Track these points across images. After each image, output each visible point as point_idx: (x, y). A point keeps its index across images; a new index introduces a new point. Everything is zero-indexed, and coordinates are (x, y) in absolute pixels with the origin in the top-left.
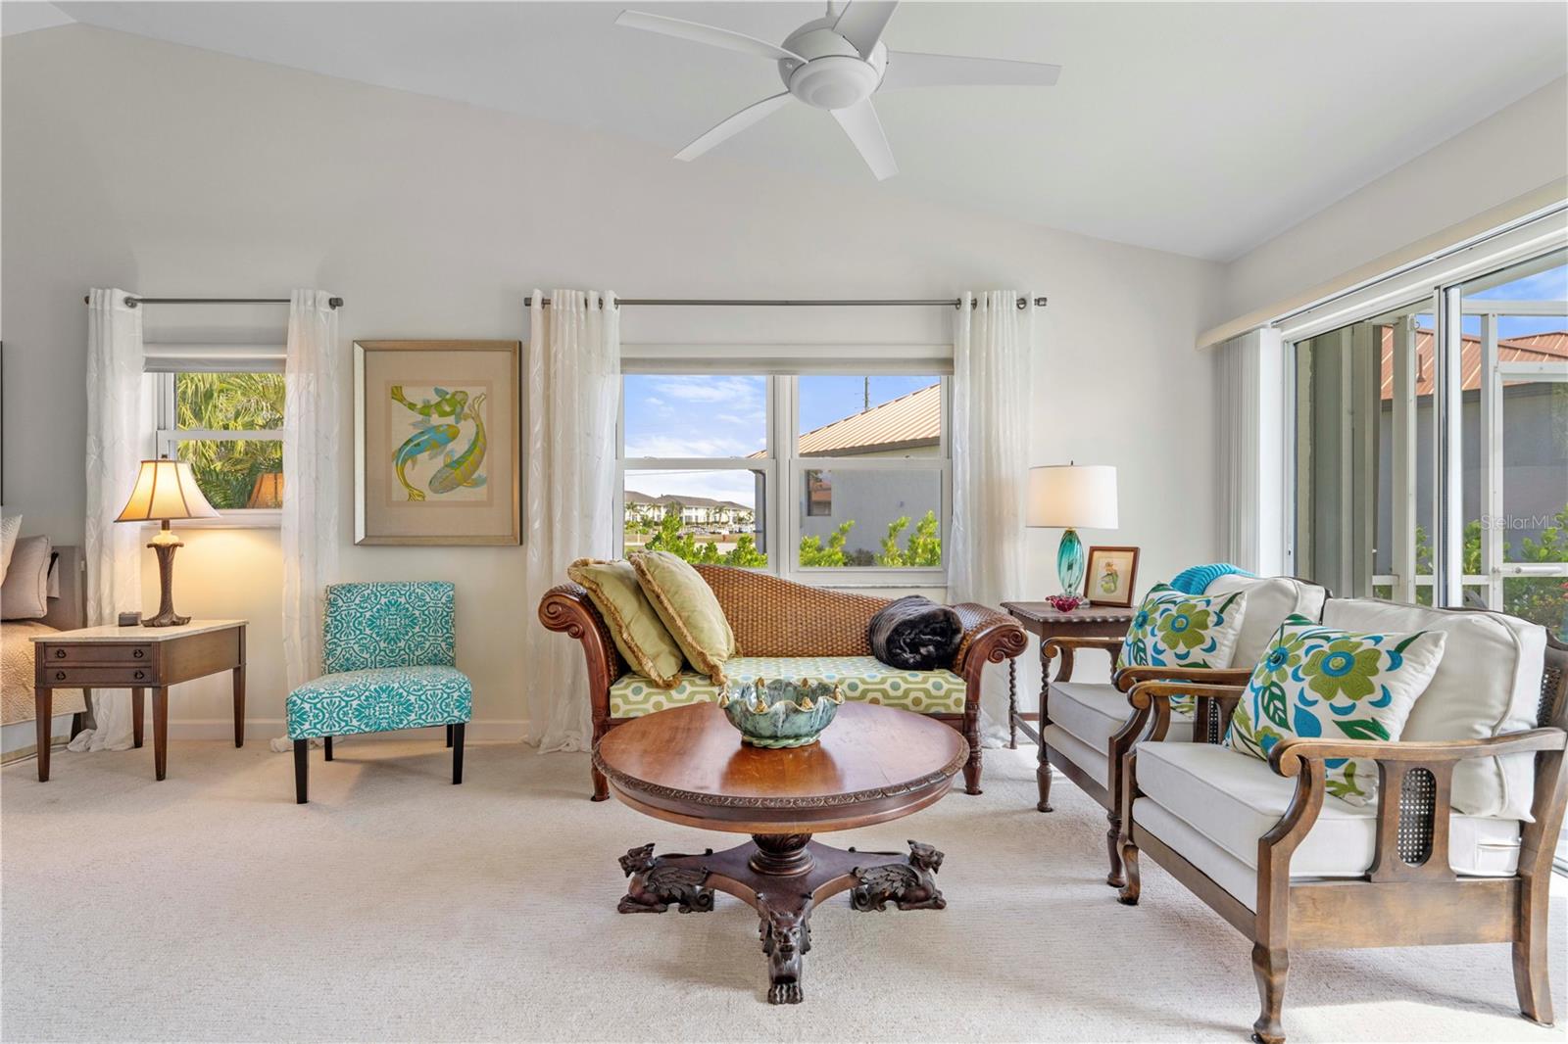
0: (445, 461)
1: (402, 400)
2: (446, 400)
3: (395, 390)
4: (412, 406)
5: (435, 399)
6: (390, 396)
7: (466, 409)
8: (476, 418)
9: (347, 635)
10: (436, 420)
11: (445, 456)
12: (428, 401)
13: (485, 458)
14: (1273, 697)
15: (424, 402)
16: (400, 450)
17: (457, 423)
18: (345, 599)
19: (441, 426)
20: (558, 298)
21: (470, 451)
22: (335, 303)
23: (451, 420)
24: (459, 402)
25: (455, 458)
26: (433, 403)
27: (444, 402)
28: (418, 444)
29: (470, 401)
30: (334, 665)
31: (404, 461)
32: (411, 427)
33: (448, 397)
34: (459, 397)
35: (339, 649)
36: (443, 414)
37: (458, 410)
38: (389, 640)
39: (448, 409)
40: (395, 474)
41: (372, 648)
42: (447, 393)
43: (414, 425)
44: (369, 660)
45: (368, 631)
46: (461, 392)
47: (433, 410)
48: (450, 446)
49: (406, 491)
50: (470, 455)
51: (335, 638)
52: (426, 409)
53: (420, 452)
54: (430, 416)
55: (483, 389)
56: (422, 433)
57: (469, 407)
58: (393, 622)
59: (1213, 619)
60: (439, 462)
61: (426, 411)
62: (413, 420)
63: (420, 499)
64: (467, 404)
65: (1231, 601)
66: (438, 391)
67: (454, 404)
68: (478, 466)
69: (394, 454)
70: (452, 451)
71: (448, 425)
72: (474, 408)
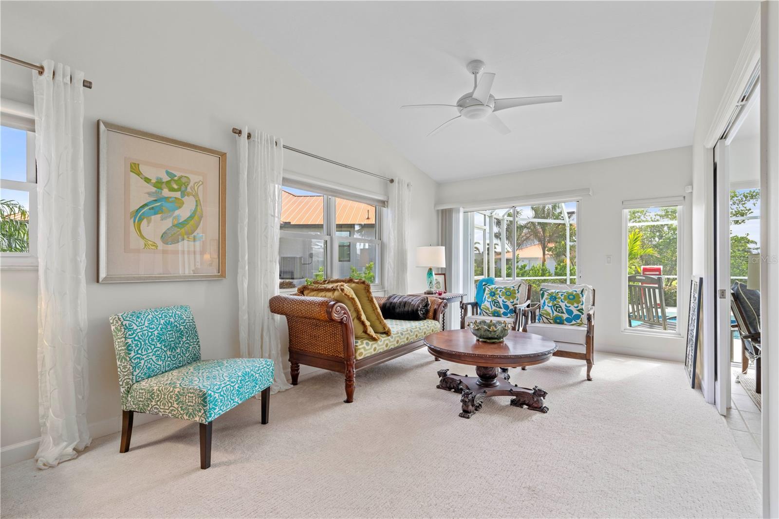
0: (173, 223)
1: (139, 174)
2: (175, 180)
3: (133, 165)
4: (147, 180)
5: (166, 178)
6: (130, 169)
7: (189, 189)
8: (196, 196)
9: (146, 350)
10: (166, 192)
11: (173, 220)
12: (161, 179)
13: (202, 222)
14: (557, 307)
15: (157, 179)
16: (138, 211)
17: (182, 197)
18: (137, 323)
19: (171, 197)
20: (258, 136)
21: (191, 217)
22: (87, 85)
23: (178, 194)
24: (184, 184)
25: (180, 221)
26: (164, 180)
27: (172, 181)
28: (153, 208)
29: (191, 184)
30: (140, 374)
31: (141, 220)
32: (147, 195)
33: (176, 178)
34: (183, 180)
35: (143, 362)
36: (172, 190)
37: (183, 188)
38: (172, 349)
39: (175, 187)
40: (132, 228)
41: (163, 356)
42: (176, 176)
43: (149, 194)
44: (162, 366)
45: (159, 345)
46: (185, 177)
47: (164, 186)
48: (177, 213)
49: (142, 242)
50: (191, 220)
51: (138, 354)
52: (159, 184)
53: (155, 214)
54: (162, 190)
55: (201, 178)
56: (156, 200)
57: (191, 188)
58: (171, 336)
59: (517, 292)
60: (168, 223)
61: (159, 185)
62: (149, 190)
63: (153, 247)
64: (190, 186)
65: (519, 286)
66: (167, 173)
67: (181, 184)
68: (197, 228)
69: (131, 213)
70: (178, 216)
71: (175, 198)
72: (194, 189)
